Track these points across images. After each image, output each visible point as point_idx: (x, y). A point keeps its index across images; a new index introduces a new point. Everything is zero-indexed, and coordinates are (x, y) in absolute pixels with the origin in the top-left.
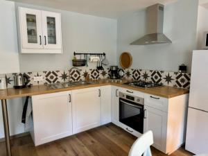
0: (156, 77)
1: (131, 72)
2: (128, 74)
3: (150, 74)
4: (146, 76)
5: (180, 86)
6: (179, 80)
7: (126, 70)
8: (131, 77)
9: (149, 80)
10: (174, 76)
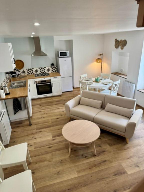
0: (43, 71)
1: (26, 71)
2: (24, 72)
3: (39, 70)
4: (36, 71)
5: (54, 72)
6: (53, 70)
7: (22, 71)
8: (26, 73)
9: (39, 72)
10: (50, 68)
